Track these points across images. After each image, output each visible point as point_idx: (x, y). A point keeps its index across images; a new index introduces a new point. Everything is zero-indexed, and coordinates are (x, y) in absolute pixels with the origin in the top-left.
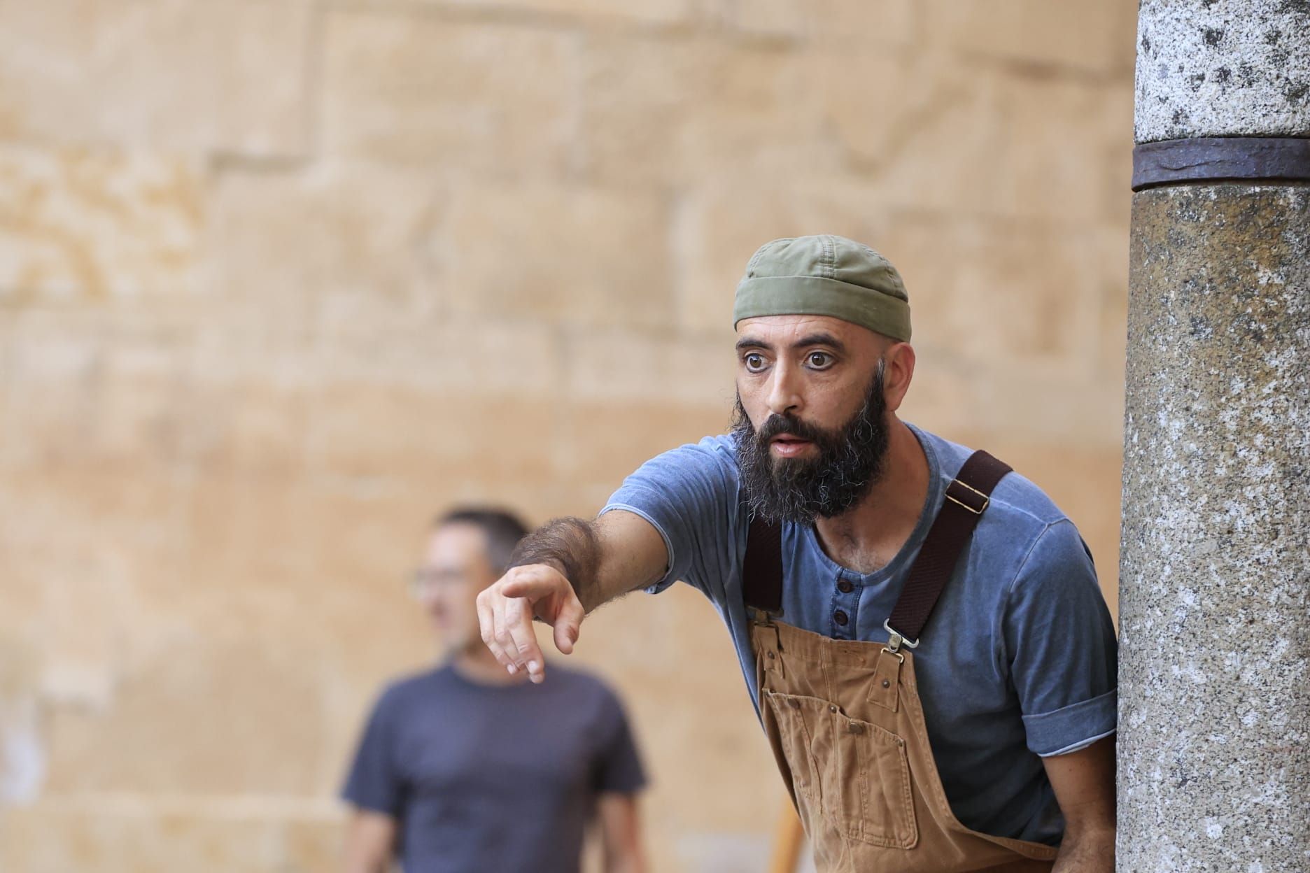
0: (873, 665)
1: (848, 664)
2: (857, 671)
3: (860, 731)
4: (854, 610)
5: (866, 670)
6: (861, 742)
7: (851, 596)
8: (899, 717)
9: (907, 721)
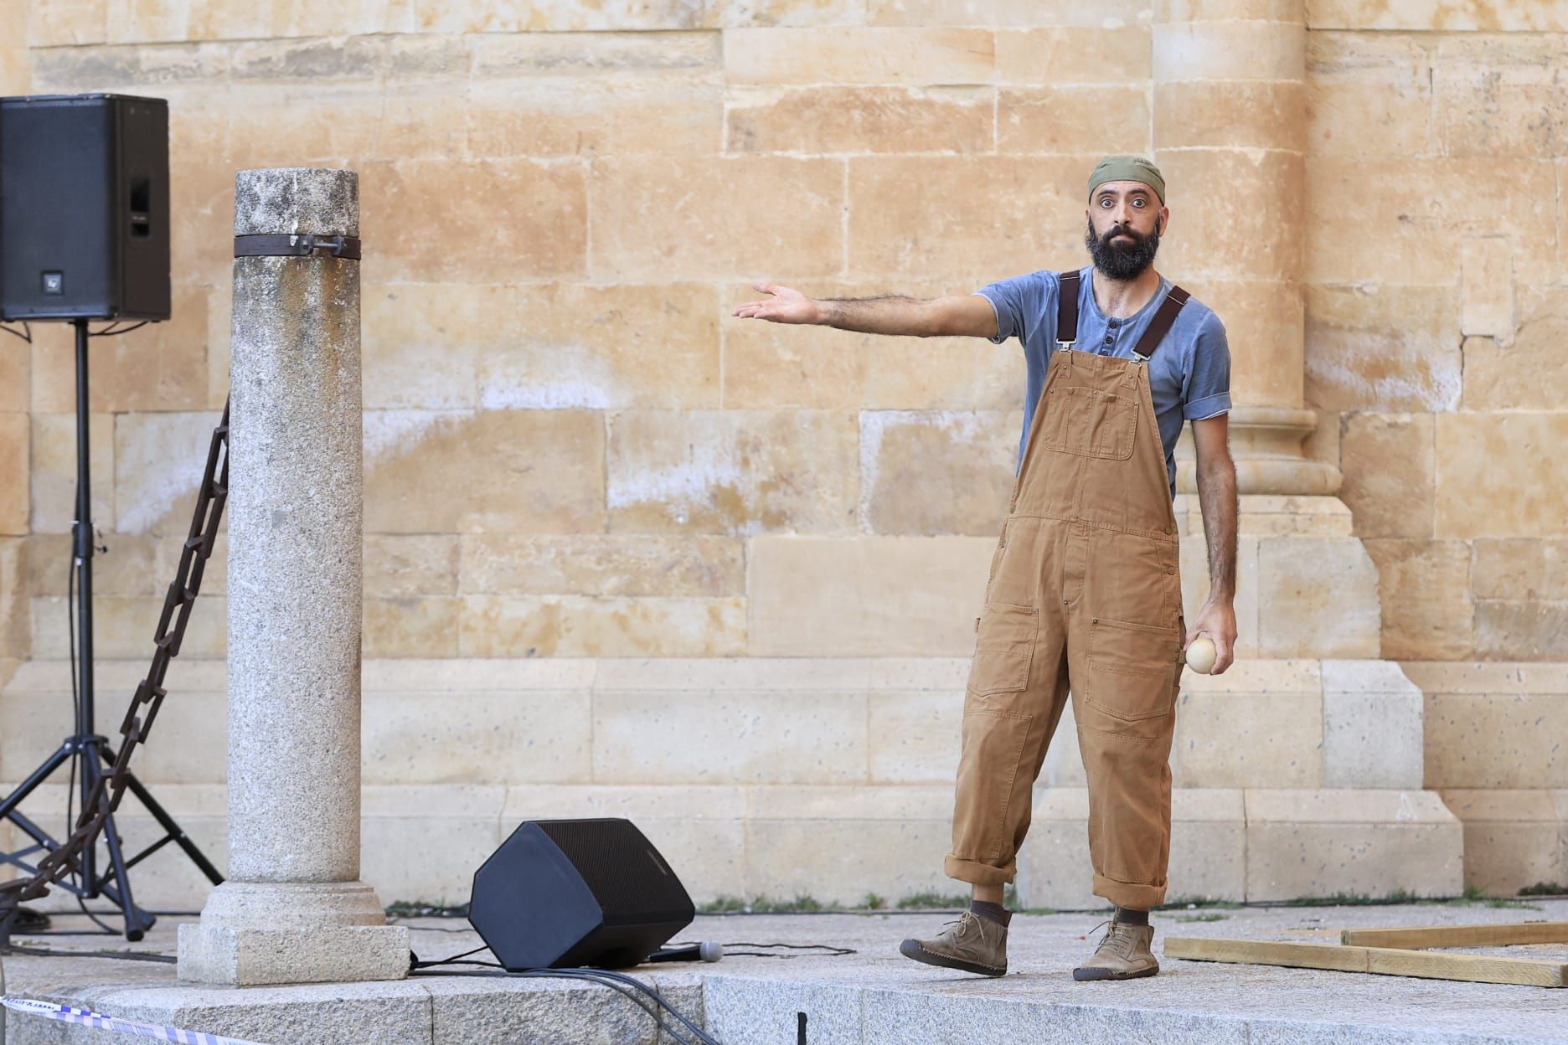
0: (1124, 368)
1: (1110, 369)
2: (1113, 372)
3: (1112, 400)
4: (1117, 335)
5: (1120, 371)
6: (1111, 406)
7: (1115, 330)
8: (1137, 392)
9: (1141, 395)
